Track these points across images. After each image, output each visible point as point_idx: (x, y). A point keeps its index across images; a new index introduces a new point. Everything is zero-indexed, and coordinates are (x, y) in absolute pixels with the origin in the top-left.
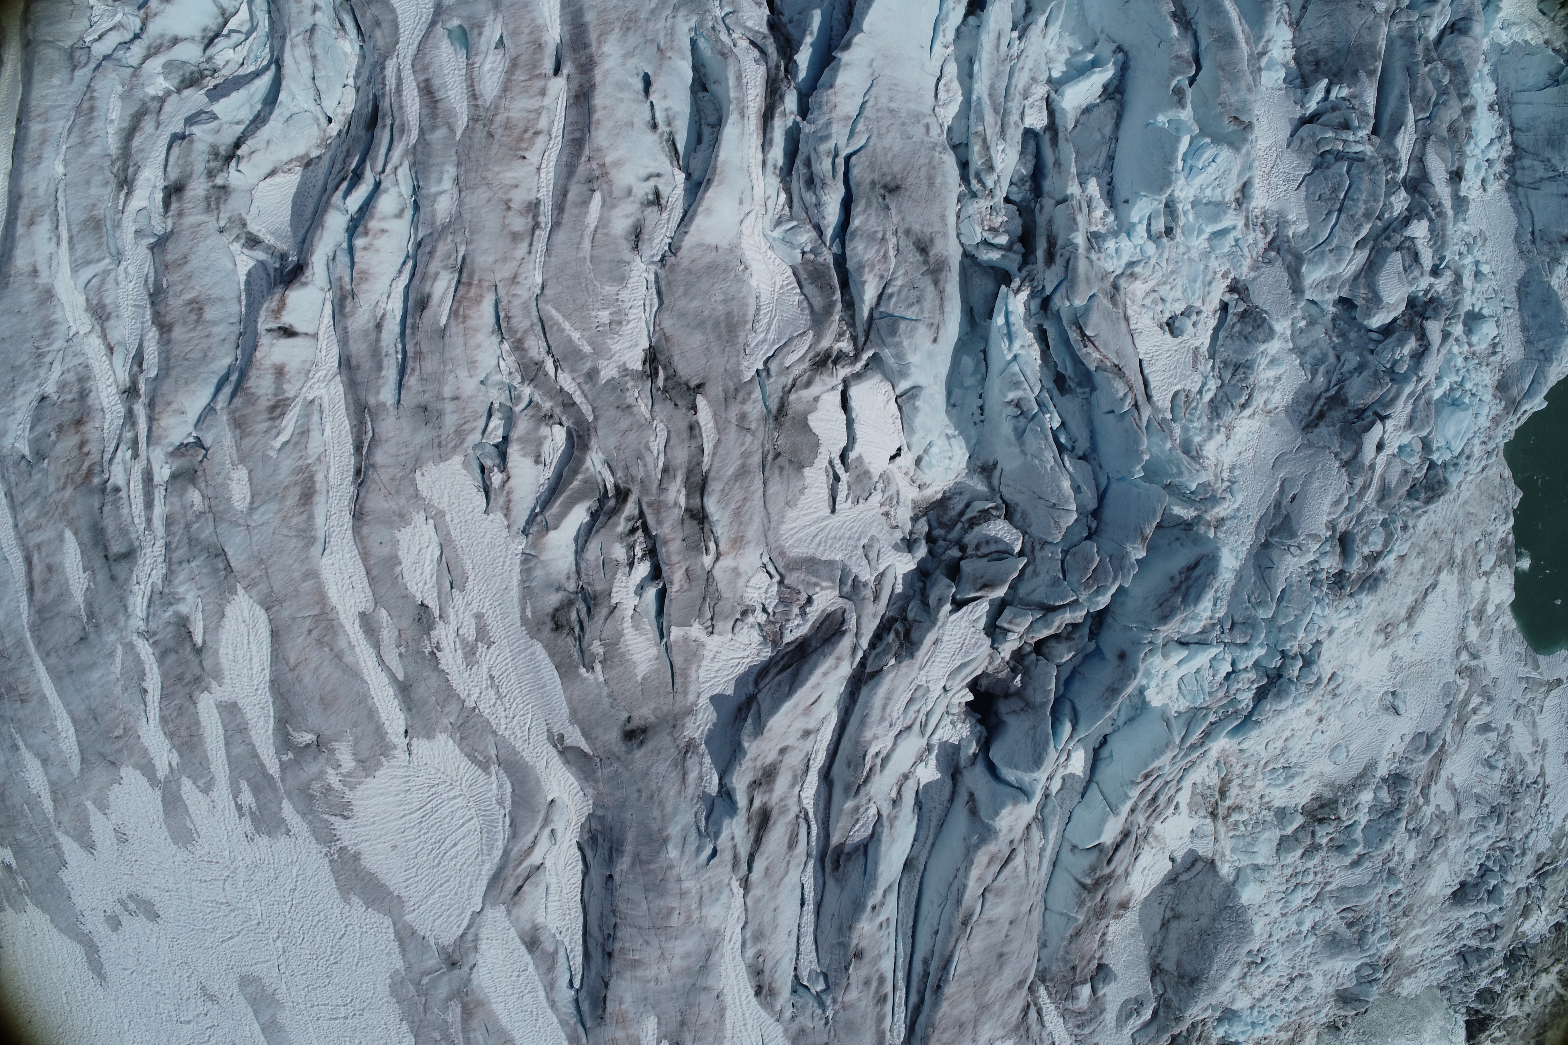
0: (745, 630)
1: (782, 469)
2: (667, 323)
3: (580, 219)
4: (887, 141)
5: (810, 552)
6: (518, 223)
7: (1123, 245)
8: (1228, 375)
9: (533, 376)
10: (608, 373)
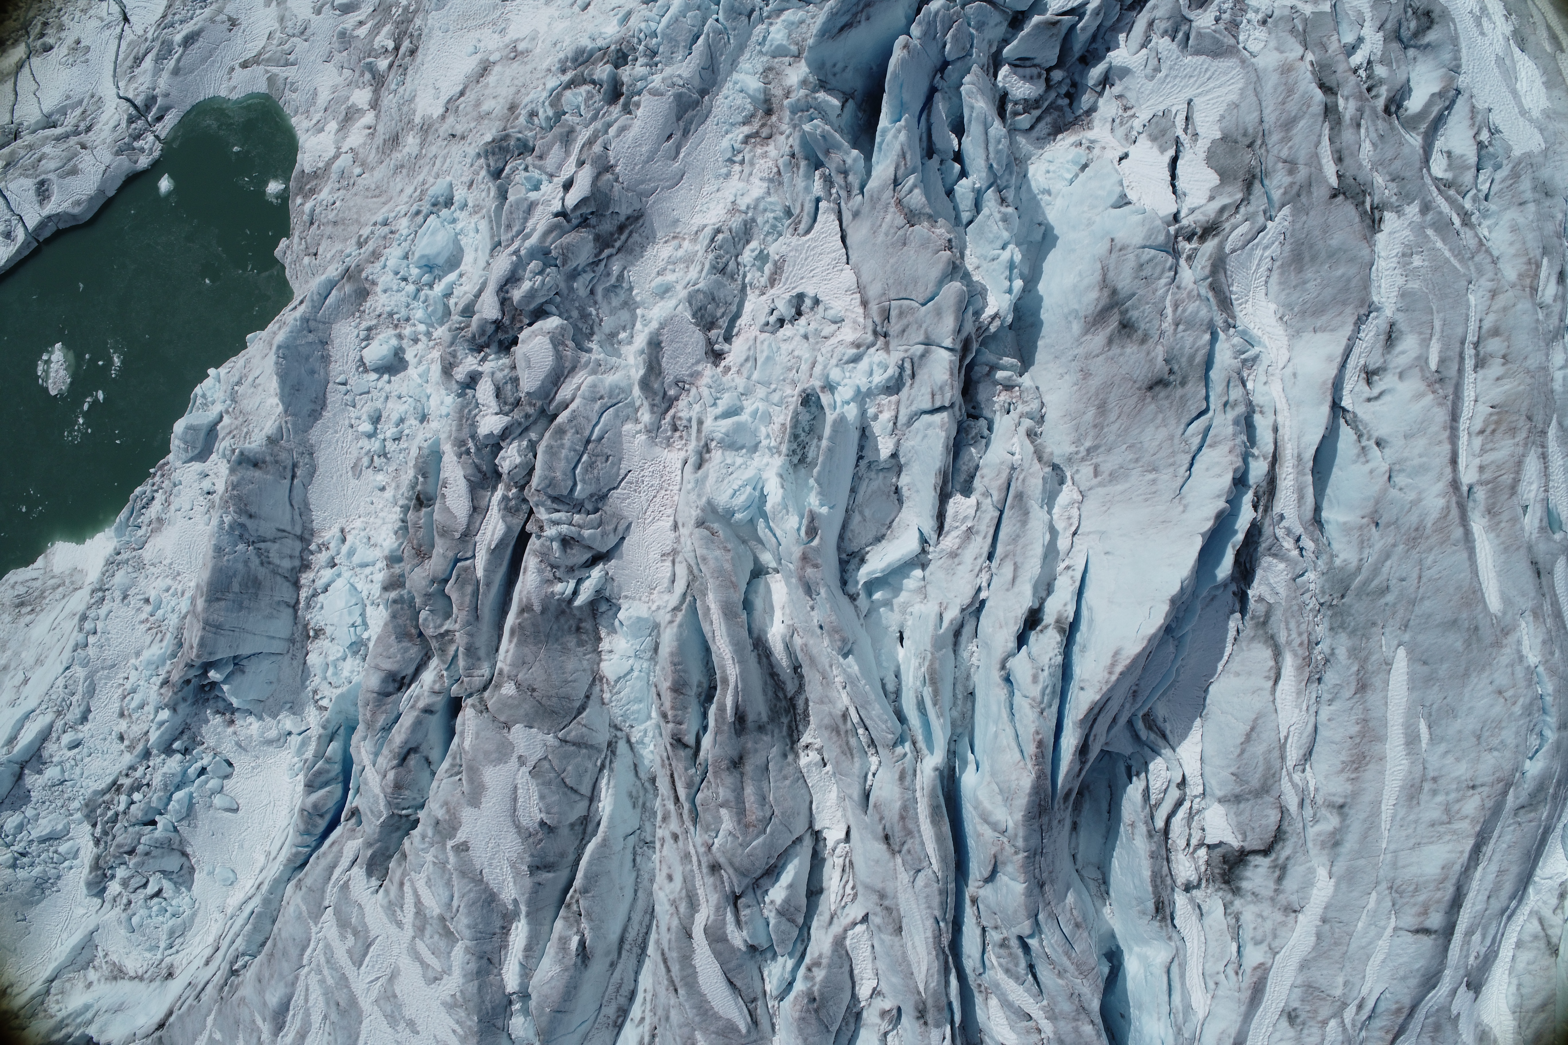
0: (1263, 8)
1: (1245, 134)
2: (1366, 251)
3: (1446, 346)
5: (1216, 63)
6: (1494, 345)
7: (864, 380)
8: (732, 265)
9: (1466, 217)
10: (1413, 210)
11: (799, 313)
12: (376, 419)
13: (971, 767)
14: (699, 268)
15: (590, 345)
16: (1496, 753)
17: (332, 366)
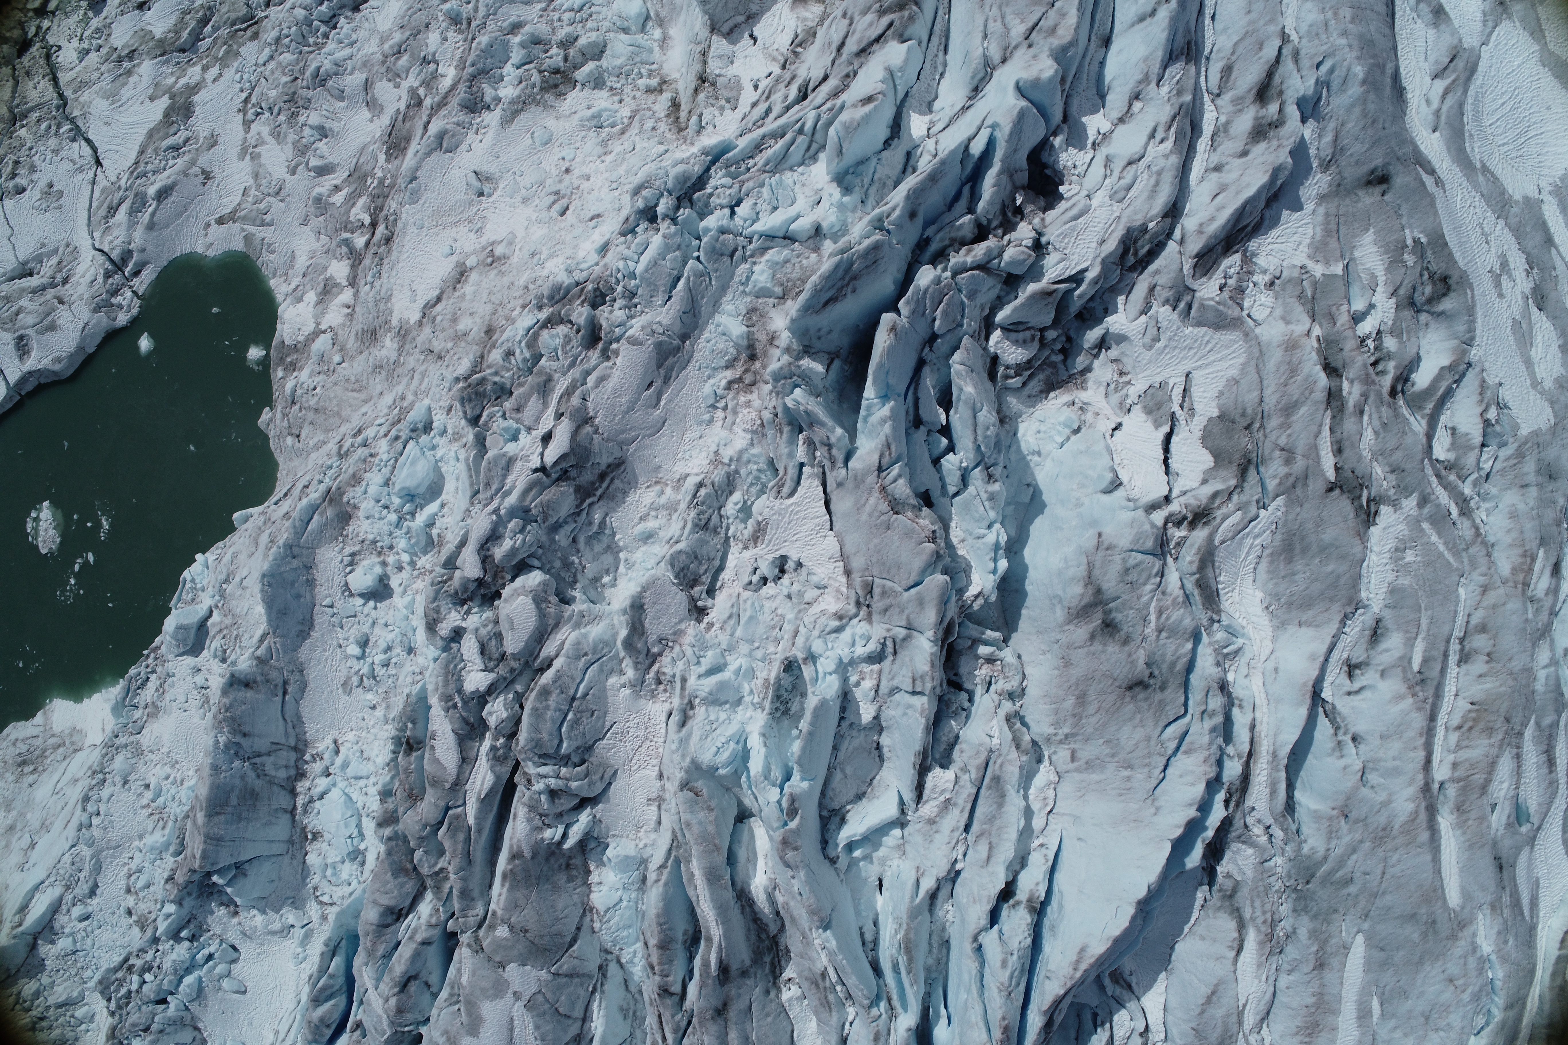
0: (1272, 268)
1: (1243, 415)
2: (1358, 549)
3: (1431, 646)
4: (1139, 734)
5: (1218, 335)
6: (1480, 642)
7: (847, 650)
8: (715, 519)
9: (1464, 504)
10: (1410, 504)
11: (782, 571)
12: (364, 643)
13: (943, 1021)
14: (680, 524)
15: (574, 593)
16: (1442, 1033)
17: (318, 589)
